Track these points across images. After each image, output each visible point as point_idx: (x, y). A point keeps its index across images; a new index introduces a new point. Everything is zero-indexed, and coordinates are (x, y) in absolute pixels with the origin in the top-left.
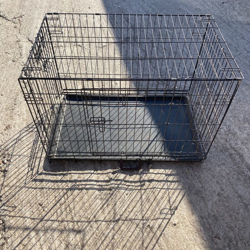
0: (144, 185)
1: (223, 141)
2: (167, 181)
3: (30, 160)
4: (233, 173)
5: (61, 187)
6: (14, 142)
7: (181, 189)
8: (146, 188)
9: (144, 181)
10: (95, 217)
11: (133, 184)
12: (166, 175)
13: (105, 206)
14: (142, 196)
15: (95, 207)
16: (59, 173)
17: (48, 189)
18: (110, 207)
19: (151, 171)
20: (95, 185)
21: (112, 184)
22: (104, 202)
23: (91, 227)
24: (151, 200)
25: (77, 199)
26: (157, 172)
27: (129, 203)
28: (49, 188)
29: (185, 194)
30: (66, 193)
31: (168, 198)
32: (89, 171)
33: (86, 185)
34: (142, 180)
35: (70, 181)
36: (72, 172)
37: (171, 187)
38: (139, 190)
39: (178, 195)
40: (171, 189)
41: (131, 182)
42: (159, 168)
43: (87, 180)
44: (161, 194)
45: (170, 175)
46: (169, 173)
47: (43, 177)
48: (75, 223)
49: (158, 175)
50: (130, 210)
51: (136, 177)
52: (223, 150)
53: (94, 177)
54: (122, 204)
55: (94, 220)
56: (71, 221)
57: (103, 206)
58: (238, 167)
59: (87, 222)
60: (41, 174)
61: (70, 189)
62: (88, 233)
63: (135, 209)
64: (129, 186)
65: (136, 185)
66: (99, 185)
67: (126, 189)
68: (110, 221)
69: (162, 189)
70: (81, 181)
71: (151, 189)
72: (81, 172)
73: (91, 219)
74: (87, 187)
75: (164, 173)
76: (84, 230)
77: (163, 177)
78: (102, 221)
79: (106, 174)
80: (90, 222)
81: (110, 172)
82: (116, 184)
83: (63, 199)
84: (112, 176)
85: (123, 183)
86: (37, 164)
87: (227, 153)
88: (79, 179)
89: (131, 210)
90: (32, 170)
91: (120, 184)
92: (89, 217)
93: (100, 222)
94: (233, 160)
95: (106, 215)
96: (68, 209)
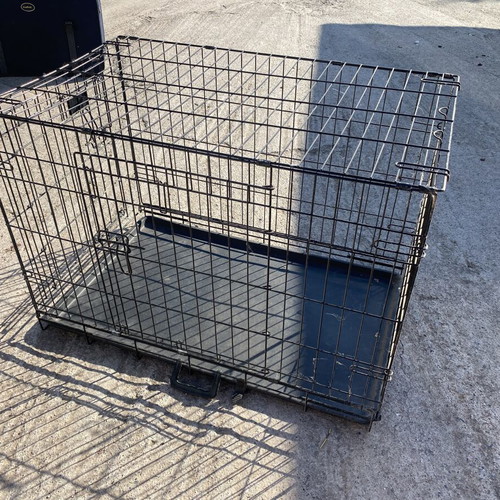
0: (204, 434)
1: (451, 397)
2: (262, 444)
3: (12, 315)
4: (446, 482)
5: (33, 381)
6: (6, 275)
7: (286, 475)
8: (203, 443)
9: (209, 426)
10: (59, 465)
11: (180, 426)
12: (268, 430)
13: (95, 450)
14: (185, 457)
15: (73, 444)
16: (48, 353)
17: (7, 377)
18: (104, 456)
19: (237, 409)
20: (101, 400)
21: (136, 409)
22: (97, 442)
23: (40, 485)
24: (200, 473)
25: (48, 416)
26: (247, 417)
27: (147, 461)
28: (11, 377)
29: (288, 490)
30: (35, 397)
31: (242, 485)
32: (105, 369)
33: (82, 393)
34: (205, 422)
35: (57, 376)
36: (73, 359)
37: (263, 462)
38: (187, 442)
39: (272, 485)
40: (262, 466)
41: (179, 419)
42: (257, 410)
43: (90, 386)
44: (230, 469)
45: (277, 433)
46: (277, 428)
47: (15, 352)
48: (14, 464)
49: (246, 424)
50: (140, 479)
51: (195, 413)
52: (443, 417)
53: (108, 384)
54: (131, 458)
55: (54, 473)
56: (8, 458)
57: (90, 449)
58: (467, 473)
59: (38, 471)
60: (14, 345)
61: (48, 392)
62: (25, 496)
63: (154, 482)
64: (169, 425)
65: (187, 429)
66: (108, 403)
67: (159, 431)
68: (84, 488)
69: (240, 457)
70: (77, 382)
71: (214, 448)
72: (88, 365)
73: (50, 466)
74: (84, 398)
75: (265, 423)
76: (20, 487)
77: (257, 433)
78: (69, 481)
79: (135, 384)
80: (43, 473)
81: (146, 384)
82: (142, 413)
83: (22, 407)
84: (145, 393)
85: (159, 415)
86: (20, 324)
87: (450, 429)
88: (76, 378)
89: (144, 479)
90: (5, 332)
91: (153, 415)
92: (48, 461)
93: (62, 481)
94: (461, 449)
95: (84, 470)
96: (18, 430)
